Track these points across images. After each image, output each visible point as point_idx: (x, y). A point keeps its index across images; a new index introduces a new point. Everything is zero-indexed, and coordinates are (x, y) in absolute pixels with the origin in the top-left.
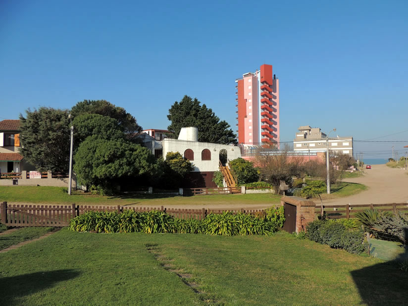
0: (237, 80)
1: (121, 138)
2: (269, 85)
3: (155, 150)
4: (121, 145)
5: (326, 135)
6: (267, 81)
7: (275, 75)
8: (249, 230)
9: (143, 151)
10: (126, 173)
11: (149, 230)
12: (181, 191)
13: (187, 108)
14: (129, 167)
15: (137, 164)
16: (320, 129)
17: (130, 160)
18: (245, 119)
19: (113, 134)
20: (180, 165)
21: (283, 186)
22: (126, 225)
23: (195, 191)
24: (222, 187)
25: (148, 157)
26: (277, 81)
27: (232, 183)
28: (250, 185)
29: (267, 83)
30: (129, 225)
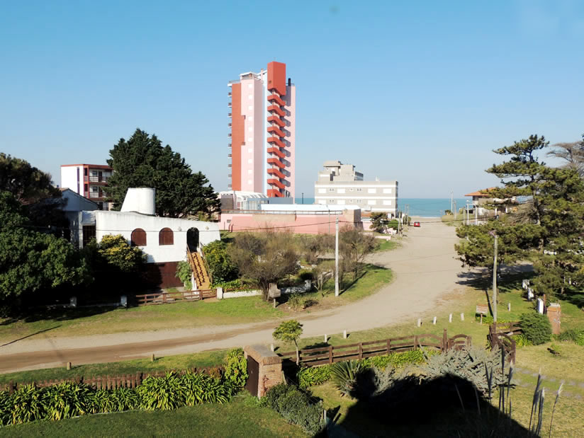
0: (230, 82)
1: (20, 227)
2: (280, 94)
3: (84, 227)
4: (20, 240)
5: (362, 175)
6: (277, 89)
7: (289, 80)
8: (198, 398)
9: (59, 247)
10: (29, 289)
11: (57, 415)
12: (124, 301)
13: (140, 150)
14: (34, 278)
15: (48, 272)
16: (354, 167)
17: (36, 266)
18: (243, 147)
19: (6, 222)
20: (124, 258)
21: (274, 291)
22: (22, 412)
23: (146, 299)
24: (190, 286)
25: (67, 257)
26: (293, 89)
27: (204, 281)
28: (229, 285)
29: (277, 92)
30: (26, 412)
